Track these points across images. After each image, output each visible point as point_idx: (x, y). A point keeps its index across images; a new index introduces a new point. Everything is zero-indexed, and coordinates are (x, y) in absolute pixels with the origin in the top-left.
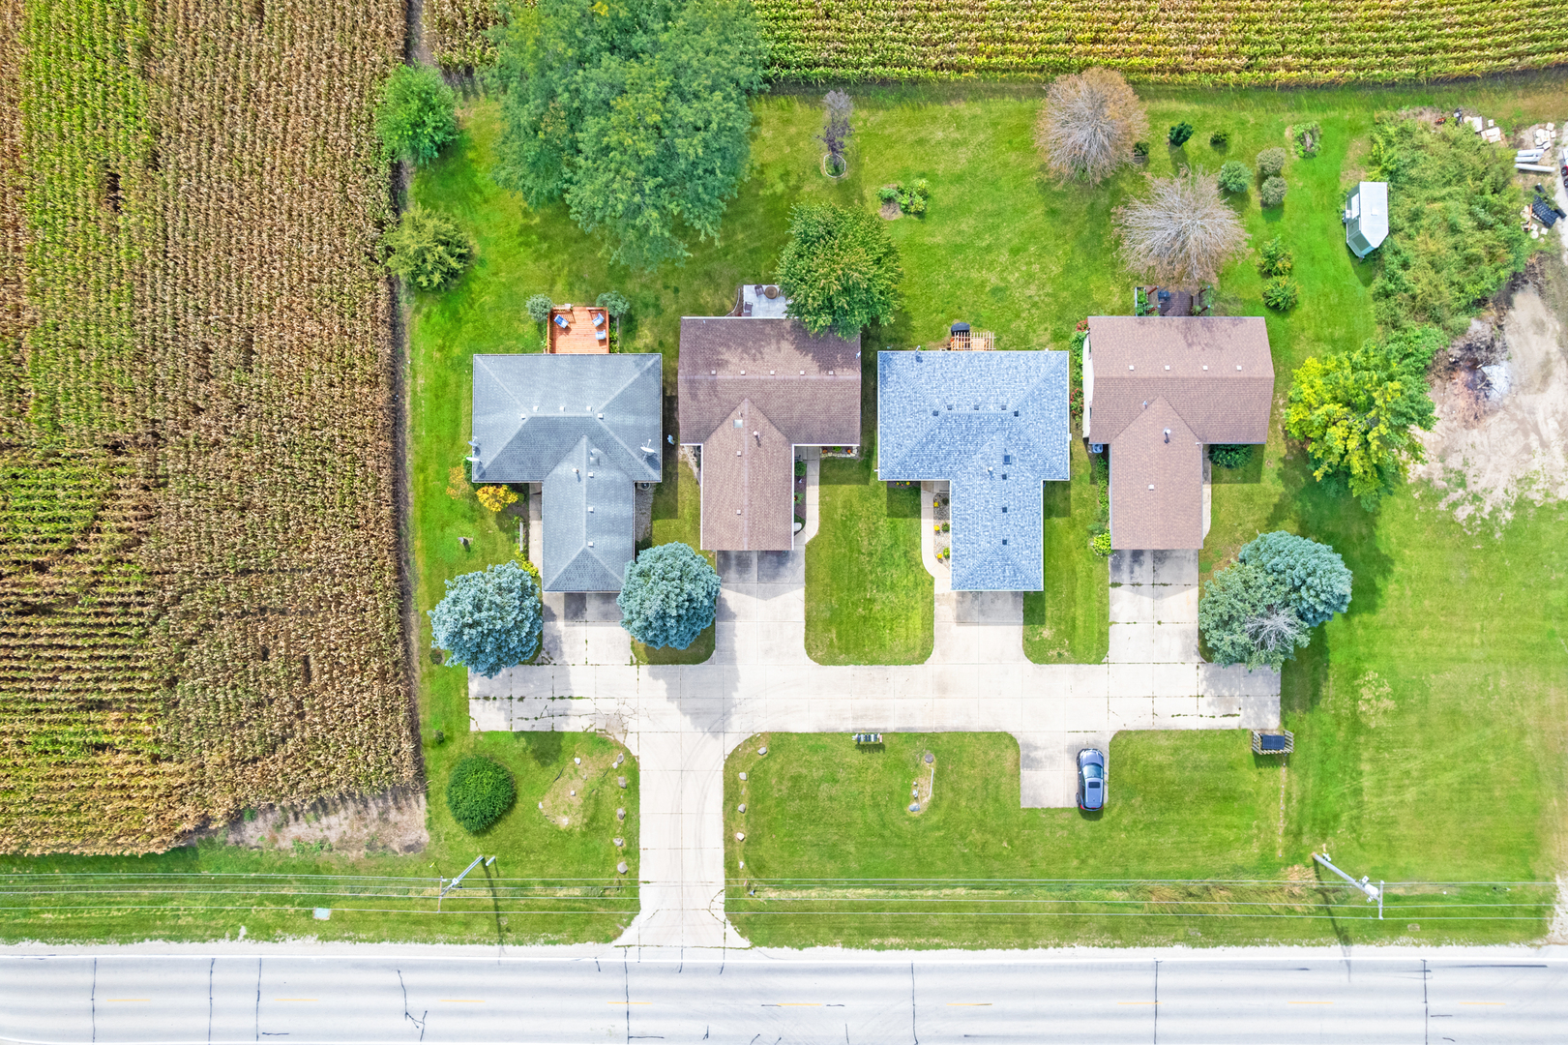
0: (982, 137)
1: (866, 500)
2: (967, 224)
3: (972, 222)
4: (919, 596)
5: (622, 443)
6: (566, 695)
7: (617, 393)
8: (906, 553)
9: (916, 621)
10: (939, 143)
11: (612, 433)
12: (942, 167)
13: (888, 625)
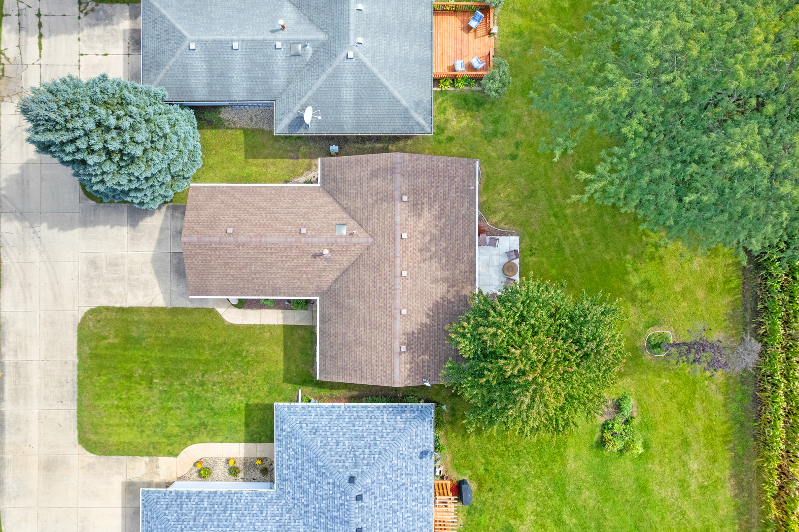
0: (692, 515)
1: (266, 379)
2: (588, 497)
3: (591, 503)
4: (155, 439)
5: (319, 83)
6: (43, 30)
7: (380, 76)
8: (204, 425)
9: (129, 435)
10: (684, 464)
11: (330, 70)
12: (657, 468)
13: (121, 404)
